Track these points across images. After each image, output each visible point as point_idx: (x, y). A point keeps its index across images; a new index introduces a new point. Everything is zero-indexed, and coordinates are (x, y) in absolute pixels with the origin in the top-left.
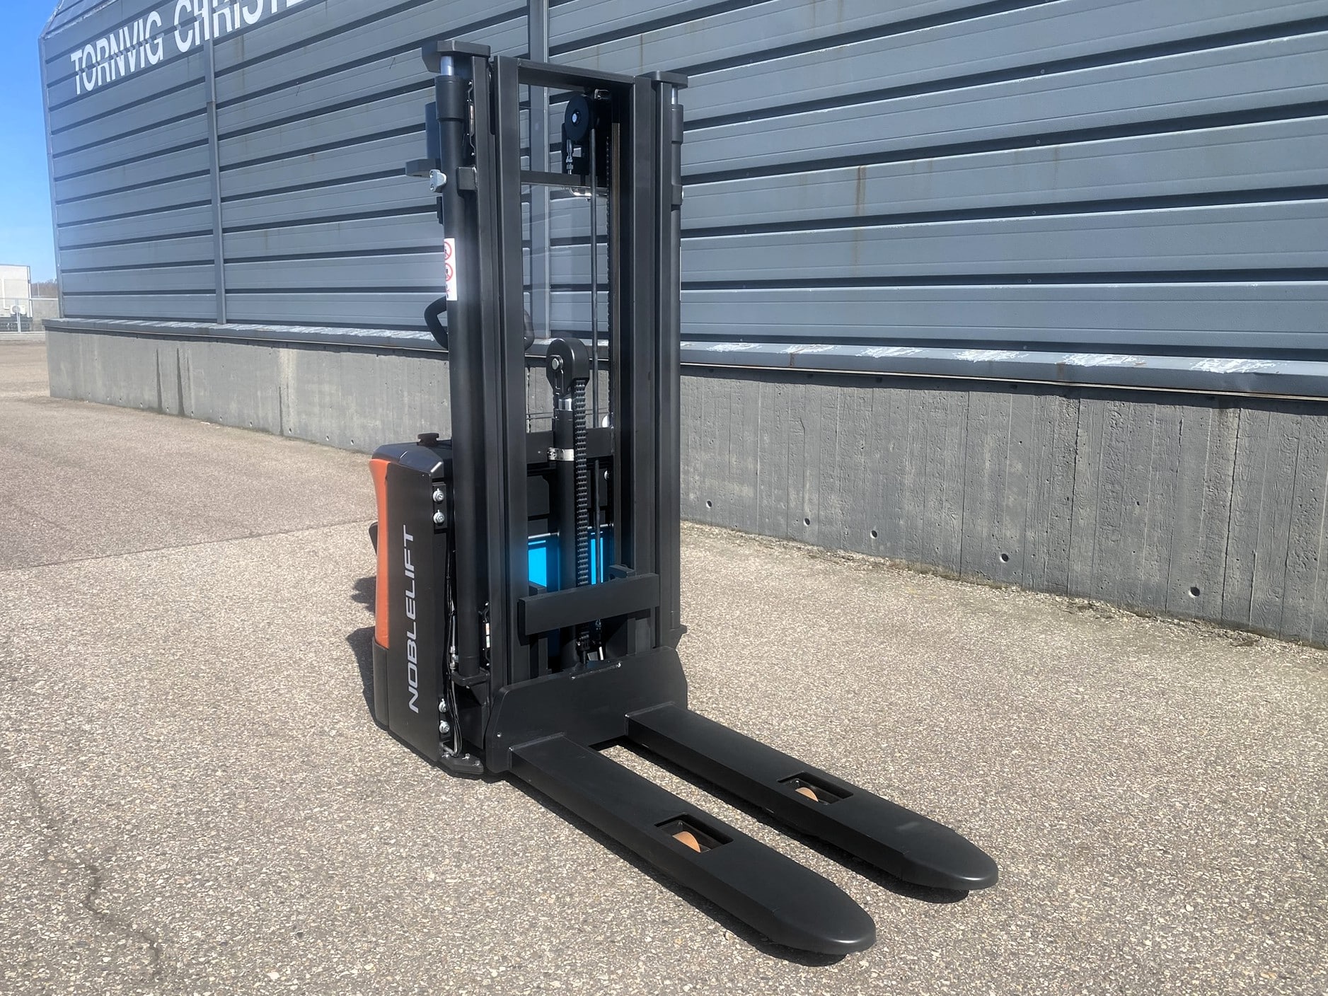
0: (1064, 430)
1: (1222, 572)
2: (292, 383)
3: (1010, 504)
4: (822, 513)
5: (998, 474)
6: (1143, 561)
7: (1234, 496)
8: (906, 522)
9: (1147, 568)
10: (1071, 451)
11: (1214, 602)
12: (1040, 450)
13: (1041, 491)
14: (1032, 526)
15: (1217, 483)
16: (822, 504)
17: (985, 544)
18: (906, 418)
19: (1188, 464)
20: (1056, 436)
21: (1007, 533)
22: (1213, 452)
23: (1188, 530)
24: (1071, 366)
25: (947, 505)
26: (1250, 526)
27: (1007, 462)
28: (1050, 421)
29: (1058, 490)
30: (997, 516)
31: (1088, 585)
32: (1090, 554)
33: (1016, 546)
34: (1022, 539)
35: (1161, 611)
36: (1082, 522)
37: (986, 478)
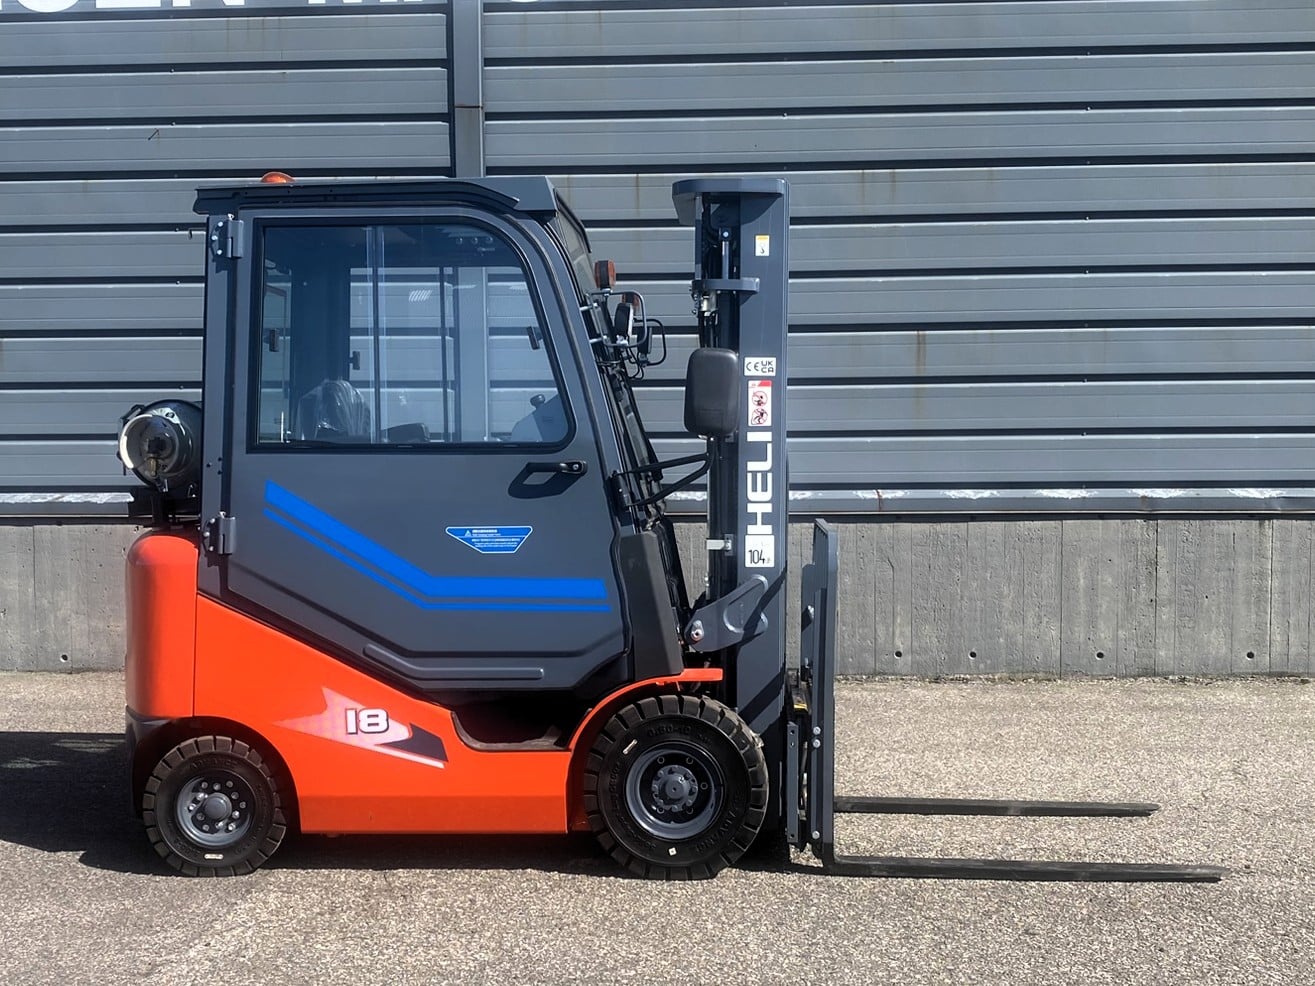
0: (1145, 549)
1: (1268, 638)
3: (1103, 611)
4: (915, 644)
5: (1092, 588)
6: (1212, 640)
7: (1273, 583)
8: (1006, 640)
9: (1216, 644)
10: (1154, 563)
11: (1263, 661)
12: (1127, 565)
13: (1129, 597)
14: (1122, 627)
15: (1261, 575)
16: (916, 635)
17: (1083, 647)
18: (1002, 549)
19: (1241, 564)
20: (1139, 553)
21: (1102, 635)
22: (1257, 554)
23: (1243, 612)
24: (1152, 498)
25: (1045, 619)
26: (1285, 603)
27: (1100, 577)
28: (1134, 542)
29: (1143, 595)
30: (1092, 622)
31: (1171, 665)
32: (1172, 641)
33: (1110, 645)
34: (1116, 638)
35: (1228, 674)
36: (1164, 617)
37: (1081, 594)
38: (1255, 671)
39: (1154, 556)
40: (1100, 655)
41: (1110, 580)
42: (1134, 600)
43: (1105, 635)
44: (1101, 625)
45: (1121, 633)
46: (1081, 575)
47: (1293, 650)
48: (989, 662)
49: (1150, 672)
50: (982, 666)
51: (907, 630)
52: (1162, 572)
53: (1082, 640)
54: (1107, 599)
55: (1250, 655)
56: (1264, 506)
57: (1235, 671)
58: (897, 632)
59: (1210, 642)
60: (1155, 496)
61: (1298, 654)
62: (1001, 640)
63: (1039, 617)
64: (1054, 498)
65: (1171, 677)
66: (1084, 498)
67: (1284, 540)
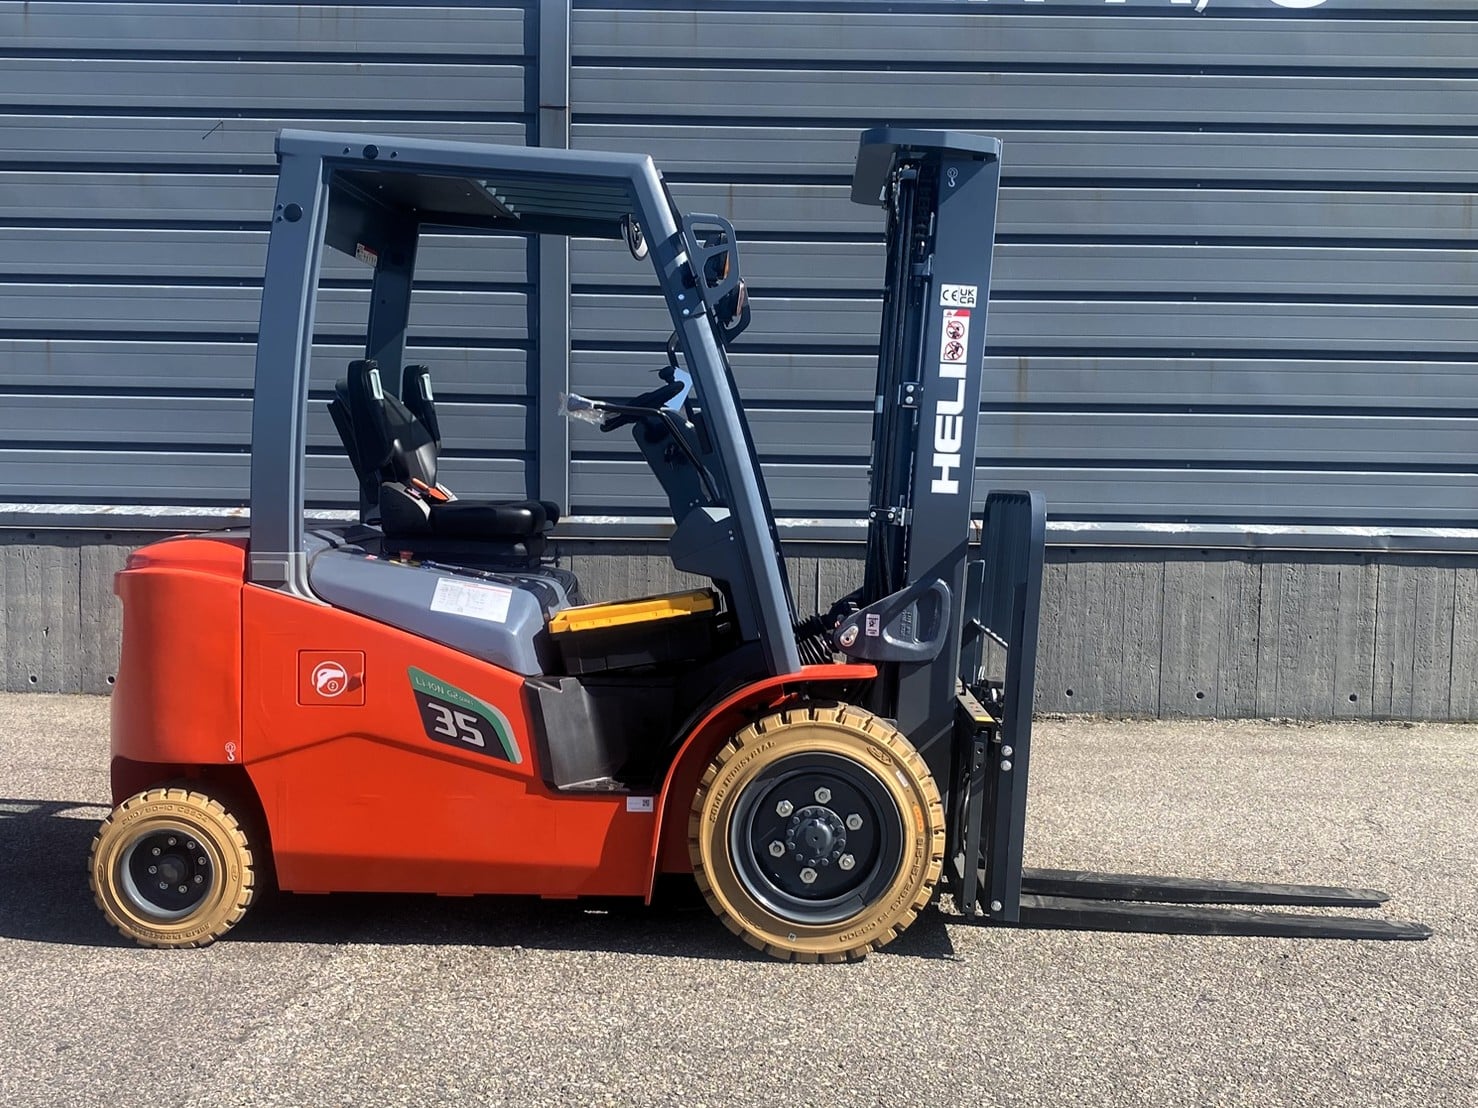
0: (1248, 586)
3: (1204, 650)
5: (1194, 628)
9: (1318, 686)
12: (1229, 603)
13: (1230, 635)
18: (1102, 584)
19: (1346, 605)
20: (1243, 590)
22: (1361, 594)
23: (1346, 653)
24: (1257, 534)
25: (1144, 657)
26: (1390, 644)
28: (1238, 580)
29: (1246, 635)
30: (1193, 663)
32: (1274, 681)
35: (1332, 717)
36: (1266, 657)
39: (1257, 594)
42: (1236, 639)
47: (1396, 693)
49: (1251, 714)
52: (1265, 611)
59: (1312, 683)
60: (1260, 532)
63: (1139, 656)
64: (1157, 532)
65: (1272, 719)
66: (1188, 533)
67: (1390, 581)
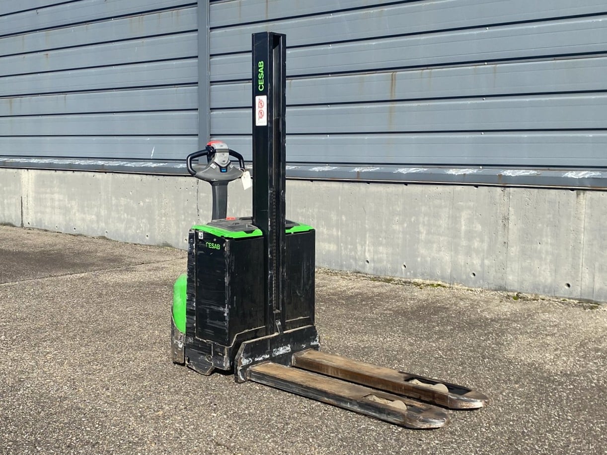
1: (580, 275)
2: (31, 194)
4: (376, 257)
6: (542, 272)
7: (584, 238)
8: (421, 259)
10: (506, 219)
11: (577, 291)
14: (487, 258)
15: (577, 231)
16: (376, 252)
17: (463, 269)
21: (475, 262)
27: (474, 226)
31: (516, 286)
33: (479, 269)
34: (482, 265)
37: (463, 234)
38: (571, 297)
40: (474, 275)
41: (480, 227)
43: (477, 262)
44: (474, 255)
45: (487, 262)
46: (463, 223)
48: (412, 272)
50: (408, 274)
51: (372, 249)
53: (463, 264)
54: (478, 239)
55: (569, 285)
56: (578, 183)
57: (557, 295)
58: (367, 248)
61: (601, 289)
62: (419, 259)
